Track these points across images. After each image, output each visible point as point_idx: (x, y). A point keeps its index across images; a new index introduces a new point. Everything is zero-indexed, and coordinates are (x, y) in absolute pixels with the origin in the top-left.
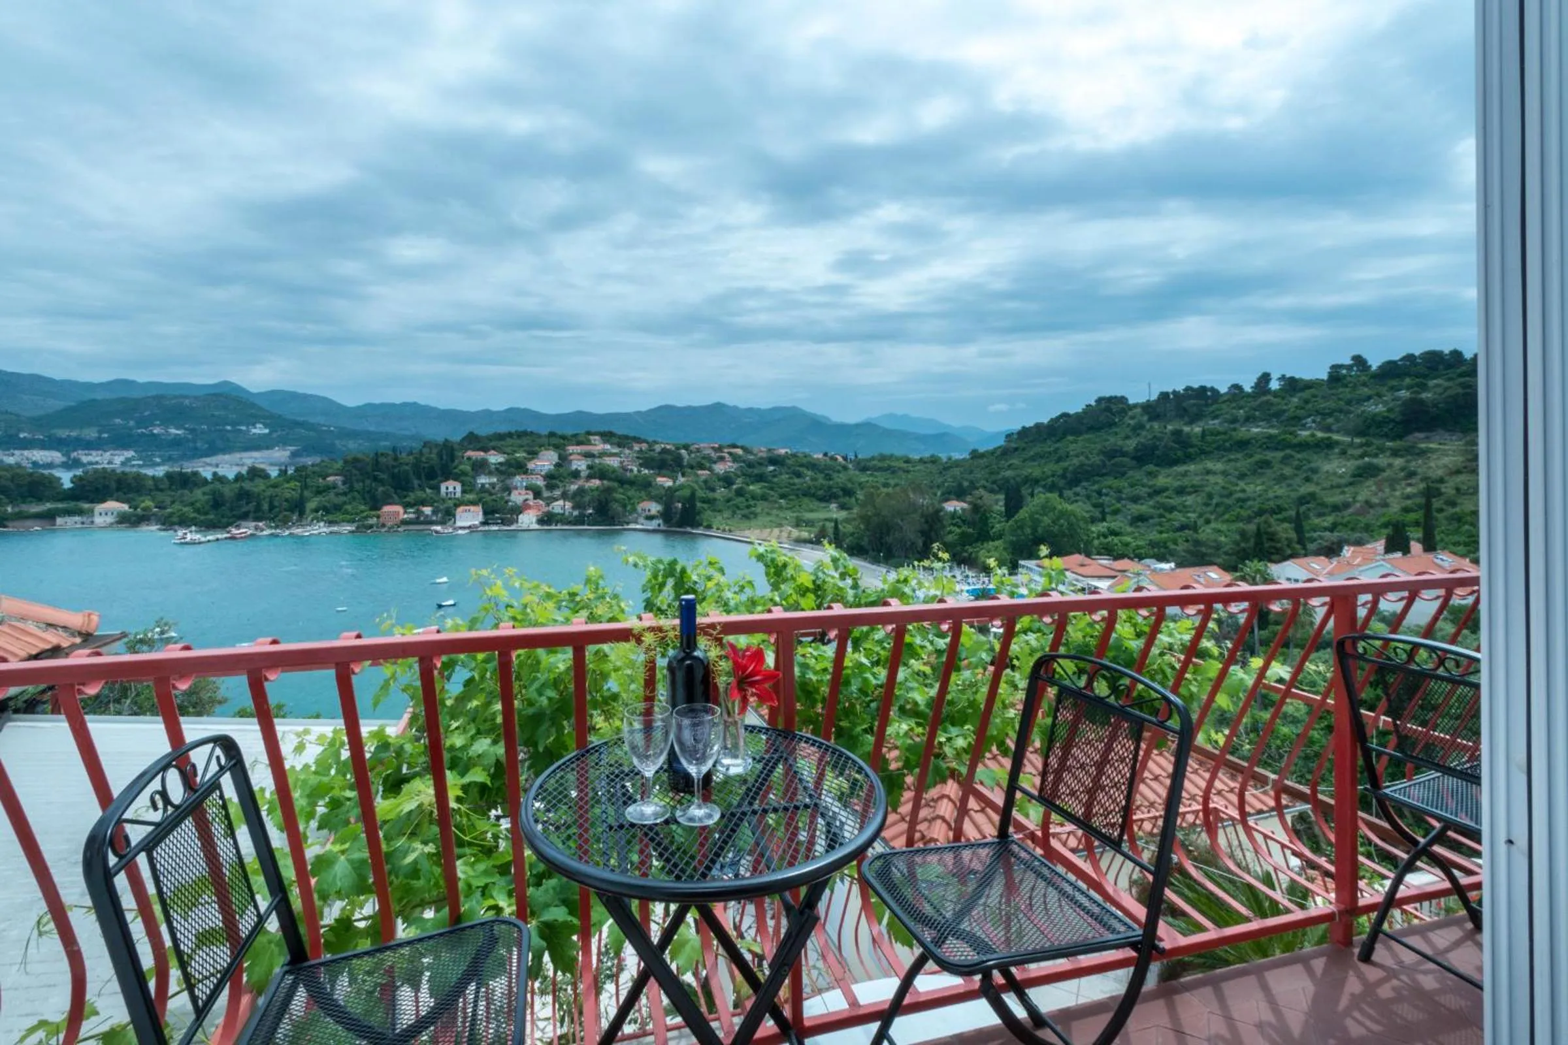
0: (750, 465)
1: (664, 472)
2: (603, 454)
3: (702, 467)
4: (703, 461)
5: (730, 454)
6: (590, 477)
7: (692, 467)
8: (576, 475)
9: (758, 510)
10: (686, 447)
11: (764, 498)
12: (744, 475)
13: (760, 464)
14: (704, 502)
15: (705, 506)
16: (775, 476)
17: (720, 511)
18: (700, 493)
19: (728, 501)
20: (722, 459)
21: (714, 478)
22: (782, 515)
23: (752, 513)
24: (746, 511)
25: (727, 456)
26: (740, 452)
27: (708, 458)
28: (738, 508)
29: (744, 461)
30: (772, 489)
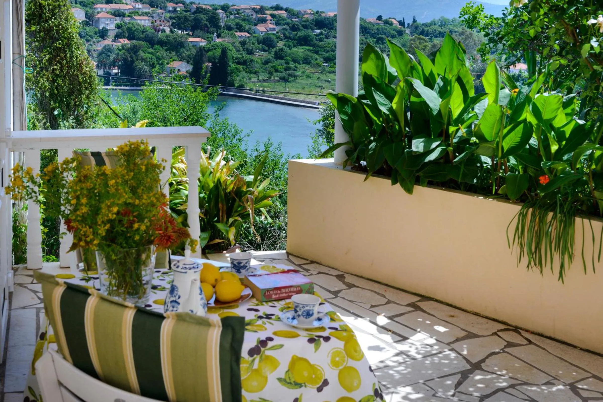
0: (294, 28)
1: (198, 32)
2: (135, 12)
3: (240, 28)
4: (243, 23)
5: (273, 16)
6: (117, 37)
7: (229, 28)
8: (103, 34)
9: (298, 73)
10: (225, 8)
11: (306, 61)
12: (286, 37)
13: (305, 27)
14: (239, 63)
15: (240, 67)
16: (321, 40)
17: (256, 73)
18: (233, 53)
19: (266, 62)
20: (263, 21)
21: (254, 40)
22: (323, 77)
23: (290, 75)
24: (284, 74)
25: (269, 18)
26: (283, 13)
27: (247, 20)
28: (277, 71)
29: (288, 24)
30: (317, 53)
